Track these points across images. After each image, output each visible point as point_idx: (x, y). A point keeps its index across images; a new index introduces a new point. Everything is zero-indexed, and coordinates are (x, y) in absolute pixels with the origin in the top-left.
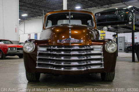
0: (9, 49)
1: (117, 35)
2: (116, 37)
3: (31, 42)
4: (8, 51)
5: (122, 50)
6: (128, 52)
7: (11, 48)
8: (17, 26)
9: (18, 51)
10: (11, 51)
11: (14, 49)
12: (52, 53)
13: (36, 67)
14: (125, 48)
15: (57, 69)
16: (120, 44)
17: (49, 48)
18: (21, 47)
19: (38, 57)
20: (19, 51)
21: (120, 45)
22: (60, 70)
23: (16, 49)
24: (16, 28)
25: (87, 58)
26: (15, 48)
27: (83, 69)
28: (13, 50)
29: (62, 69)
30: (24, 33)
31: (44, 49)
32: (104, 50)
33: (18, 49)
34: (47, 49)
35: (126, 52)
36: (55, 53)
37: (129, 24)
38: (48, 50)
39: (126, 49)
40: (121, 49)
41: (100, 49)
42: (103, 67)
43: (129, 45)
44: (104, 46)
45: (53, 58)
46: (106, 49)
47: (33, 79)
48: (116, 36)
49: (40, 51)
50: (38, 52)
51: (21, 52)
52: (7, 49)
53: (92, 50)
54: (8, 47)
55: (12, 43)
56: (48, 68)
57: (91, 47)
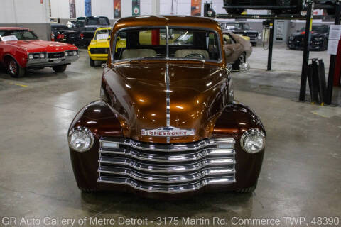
0: (31, 57)
2: (271, 27)
4: (29, 62)
5: (281, 39)
6: (294, 49)
7: (34, 55)
9: (50, 61)
10: (35, 62)
11: (42, 56)
13: (98, 181)
14: (289, 40)
16: (280, 27)
17: (125, 143)
18: (56, 51)
19: (100, 161)
20: (52, 61)
21: (279, 29)
22: (145, 190)
23: (47, 56)
26: (45, 54)
27: (194, 189)
28: (40, 58)
31: (114, 145)
33: (51, 56)
34: (120, 145)
35: (291, 49)
39: (290, 42)
40: (280, 37)
41: (230, 146)
42: (235, 181)
43: (298, 31)
44: (240, 139)
48: (271, 24)
49: (104, 149)
50: (101, 151)
51: (57, 61)
52: (26, 57)
53: (214, 147)
54: (28, 51)
55: (35, 37)
56: (123, 183)
57: (212, 142)
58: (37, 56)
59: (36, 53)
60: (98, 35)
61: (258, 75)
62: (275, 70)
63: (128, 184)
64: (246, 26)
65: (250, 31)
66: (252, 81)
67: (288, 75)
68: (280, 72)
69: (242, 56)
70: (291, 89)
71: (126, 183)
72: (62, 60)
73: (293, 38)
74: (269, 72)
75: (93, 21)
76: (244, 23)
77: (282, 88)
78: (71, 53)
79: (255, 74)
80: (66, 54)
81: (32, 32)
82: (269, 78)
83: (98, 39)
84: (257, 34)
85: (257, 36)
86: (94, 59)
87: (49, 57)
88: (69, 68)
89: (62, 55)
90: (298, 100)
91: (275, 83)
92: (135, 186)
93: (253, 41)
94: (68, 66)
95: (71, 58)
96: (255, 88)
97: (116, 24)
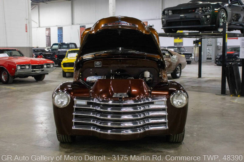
0: (19, 68)
1: (200, 41)
2: (200, 45)
3: (64, 92)
4: (18, 71)
5: (211, 59)
7: (21, 66)
8: (28, 21)
9: (33, 71)
10: (22, 71)
11: (27, 67)
12: (95, 108)
13: (73, 128)
14: (216, 58)
15: (102, 132)
17: (91, 101)
18: (37, 63)
19: (74, 114)
20: (35, 71)
21: (208, 51)
22: (106, 133)
23: (31, 67)
24: (26, 25)
25: (144, 115)
26: (29, 66)
28: (25, 68)
29: (109, 132)
30: (38, 27)
32: (169, 103)
33: (34, 67)
34: (88, 102)
35: (218, 65)
36: (99, 109)
37: (219, 32)
38: (89, 104)
39: (217, 60)
40: (209, 57)
41: (163, 103)
42: (167, 128)
44: (169, 98)
45: (96, 115)
46: (171, 102)
47: (67, 140)
48: (200, 43)
49: (77, 105)
50: (75, 107)
51: (38, 71)
52: (15, 68)
53: (152, 103)
54: (17, 63)
55: (22, 55)
56: (89, 129)
57: (150, 100)
58: (23, 67)
59: (22, 65)
60: (69, 54)
61: (191, 80)
62: (204, 78)
63: (93, 130)
64: (182, 49)
65: (186, 53)
66: (186, 84)
67: (214, 81)
68: (209, 79)
69: (178, 67)
70: (215, 88)
71: (92, 129)
72: (42, 71)
73: (219, 57)
74: (200, 79)
75: (64, 46)
76: (181, 47)
77: (209, 87)
78: (48, 66)
79: (189, 80)
80: (45, 66)
81: (19, 52)
82: (199, 82)
83: (68, 57)
84: (191, 54)
85: (191, 57)
86: (66, 71)
87: (32, 68)
88: (47, 77)
89: (42, 66)
90: (220, 94)
91: (204, 85)
92: (98, 131)
93: (188, 60)
94: (46, 75)
95: (48, 69)
96: (188, 88)
97: (84, 32)
